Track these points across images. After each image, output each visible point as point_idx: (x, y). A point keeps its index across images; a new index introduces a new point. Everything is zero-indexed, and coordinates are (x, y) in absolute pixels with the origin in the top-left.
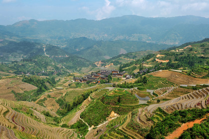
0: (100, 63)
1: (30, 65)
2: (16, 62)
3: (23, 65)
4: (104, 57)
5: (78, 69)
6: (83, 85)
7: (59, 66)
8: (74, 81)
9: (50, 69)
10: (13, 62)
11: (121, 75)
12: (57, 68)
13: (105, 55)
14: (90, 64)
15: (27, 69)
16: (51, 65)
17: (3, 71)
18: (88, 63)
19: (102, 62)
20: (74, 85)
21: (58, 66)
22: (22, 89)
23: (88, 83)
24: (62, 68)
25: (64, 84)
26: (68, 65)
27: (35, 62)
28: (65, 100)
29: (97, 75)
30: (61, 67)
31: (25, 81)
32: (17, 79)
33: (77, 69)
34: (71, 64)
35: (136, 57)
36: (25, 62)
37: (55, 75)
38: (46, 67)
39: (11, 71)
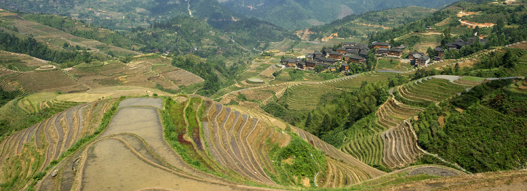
0: (307, 32)
1: (168, 35)
2: (141, 29)
3: (155, 36)
4: (308, 21)
5: (262, 45)
6: (307, 74)
7: (225, 38)
8: (284, 67)
9: (207, 43)
10: (133, 30)
11: (397, 53)
12: (220, 42)
13: (310, 18)
14: (286, 35)
15: (162, 43)
16: (209, 36)
17: (120, 46)
18: (279, 33)
19: (310, 30)
20: (286, 74)
21: (222, 38)
22: (175, 82)
23: (317, 70)
24: (230, 42)
25: (262, 73)
26: (240, 36)
27: (177, 29)
28: (286, 106)
29: (336, 53)
30: (227, 40)
31: (179, 66)
32: (163, 60)
33: (259, 44)
34: (245, 35)
35: (385, 20)
36: (159, 30)
37: (220, 57)
38: (199, 40)
39: (135, 47)
